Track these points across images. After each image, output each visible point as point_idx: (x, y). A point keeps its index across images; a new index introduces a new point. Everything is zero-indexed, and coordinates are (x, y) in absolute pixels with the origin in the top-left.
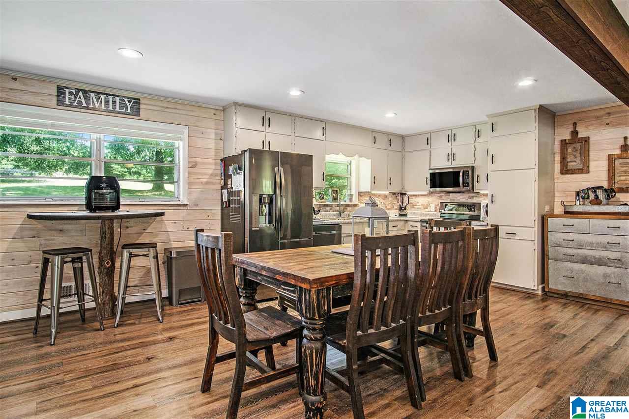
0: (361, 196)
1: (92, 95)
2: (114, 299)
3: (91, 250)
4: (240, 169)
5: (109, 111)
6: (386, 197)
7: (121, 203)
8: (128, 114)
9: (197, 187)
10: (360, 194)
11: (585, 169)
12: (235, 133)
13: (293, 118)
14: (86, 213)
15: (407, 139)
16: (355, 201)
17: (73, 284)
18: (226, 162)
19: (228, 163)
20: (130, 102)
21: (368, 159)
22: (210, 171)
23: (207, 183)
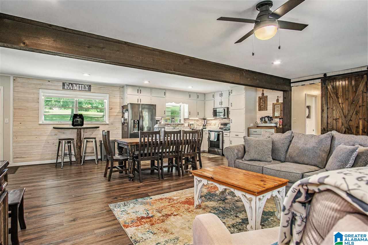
0: (185, 120)
1: (74, 85)
2: (81, 157)
3: (74, 139)
4: (127, 110)
5: (80, 90)
6: (197, 120)
7: (84, 123)
8: (87, 91)
9: (112, 117)
10: (185, 119)
11: (265, 109)
12: (126, 96)
13: (151, 89)
14: (72, 127)
15: (206, 95)
16: (182, 122)
17: (68, 152)
18: (123, 107)
19: (124, 108)
20: (87, 86)
21: (187, 104)
22: (118, 111)
23: (116, 116)
